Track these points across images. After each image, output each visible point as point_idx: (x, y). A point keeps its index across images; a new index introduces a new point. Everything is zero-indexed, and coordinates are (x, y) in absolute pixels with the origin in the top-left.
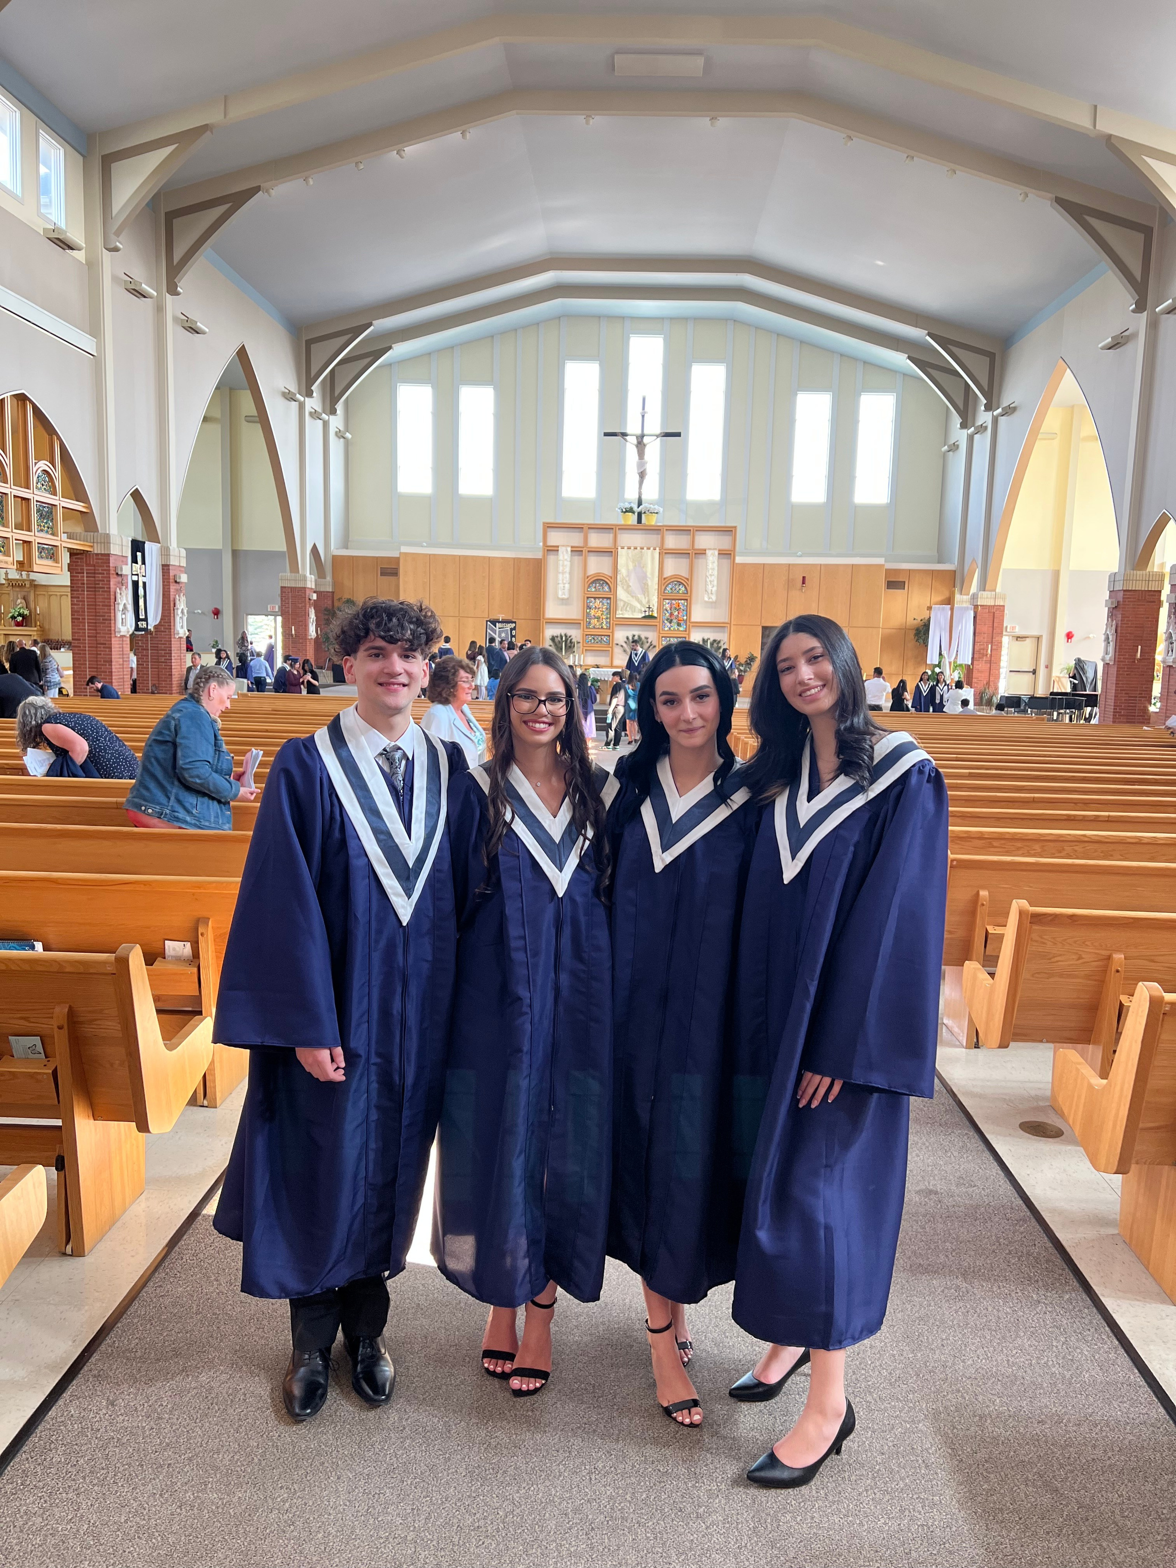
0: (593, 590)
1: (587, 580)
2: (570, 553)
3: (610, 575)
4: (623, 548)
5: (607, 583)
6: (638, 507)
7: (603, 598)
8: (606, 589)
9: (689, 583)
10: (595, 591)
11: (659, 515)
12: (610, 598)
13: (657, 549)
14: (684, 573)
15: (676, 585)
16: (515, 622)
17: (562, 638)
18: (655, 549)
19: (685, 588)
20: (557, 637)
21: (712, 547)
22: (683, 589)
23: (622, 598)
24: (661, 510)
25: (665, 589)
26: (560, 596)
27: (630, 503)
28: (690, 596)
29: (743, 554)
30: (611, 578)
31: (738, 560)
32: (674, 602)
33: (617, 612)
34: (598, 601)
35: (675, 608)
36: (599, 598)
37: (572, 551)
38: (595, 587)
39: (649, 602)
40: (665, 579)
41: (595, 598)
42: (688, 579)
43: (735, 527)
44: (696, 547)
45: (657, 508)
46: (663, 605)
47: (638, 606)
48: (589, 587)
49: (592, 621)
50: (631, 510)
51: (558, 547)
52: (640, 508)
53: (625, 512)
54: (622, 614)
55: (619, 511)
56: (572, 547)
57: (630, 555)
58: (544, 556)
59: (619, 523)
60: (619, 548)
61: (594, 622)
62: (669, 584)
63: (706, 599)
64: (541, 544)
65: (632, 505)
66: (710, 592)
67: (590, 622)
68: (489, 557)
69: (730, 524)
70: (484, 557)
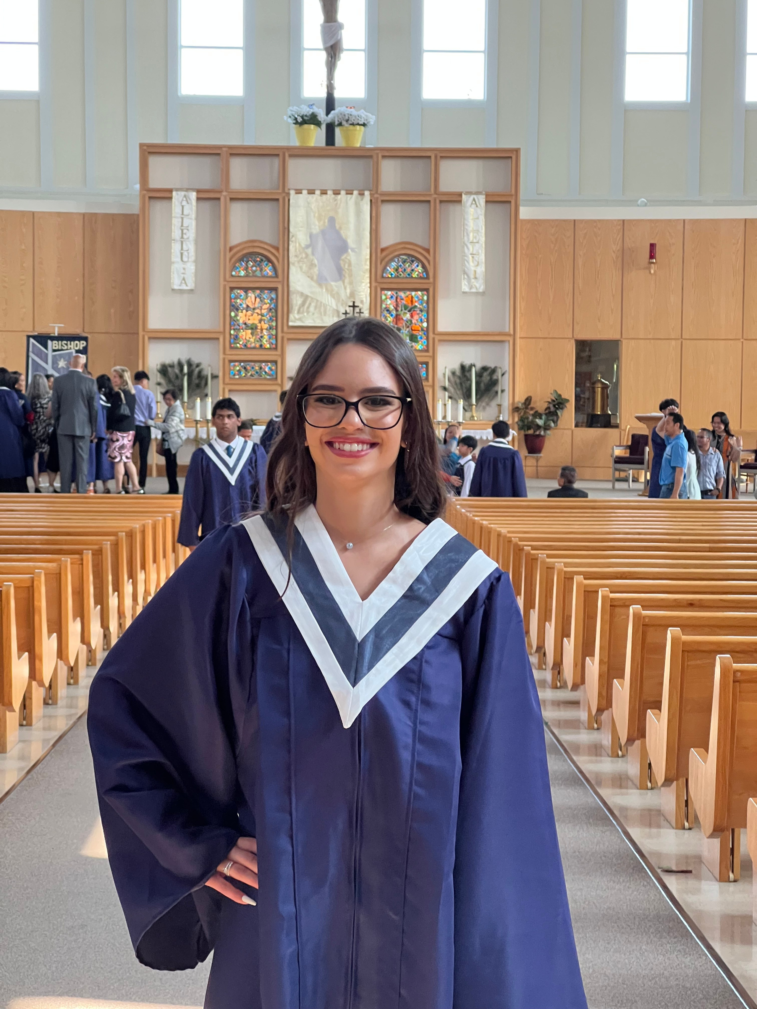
0: (242, 273)
1: (228, 255)
2: (194, 202)
3: (275, 244)
4: (299, 192)
5: (269, 261)
6: (328, 113)
7: (262, 289)
8: (268, 270)
9: (431, 258)
10: (247, 276)
11: (368, 129)
12: (275, 289)
13: (367, 193)
14: (420, 239)
15: (404, 262)
16: (86, 339)
17: (182, 369)
18: (362, 194)
19: (424, 267)
20: (172, 366)
21: (474, 190)
22: (420, 269)
23: (300, 289)
24: (372, 119)
25: (384, 270)
26: (176, 287)
27: (311, 106)
28: (434, 283)
29: (532, 203)
30: (277, 249)
31: (525, 213)
32: (402, 294)
33: (291, 316)
34: (251, 295)
35: (406, 307)
36: (253, 289)
37: (198, 199)
38: (246, 269)
39: (352, 294)
40: (383, 250)
41: (246, 290)
42: (428, 251)
43: (517, 151)
44: (443, 188)
45: (363, 115)
46: (382, 302)
47: (332, 303)
48: (234, 268)
49: (242, 333)
50: (313, 120)
51: (171, 191)
52: (330, 116)
53: (301, 124)
54: (300, 319)
55: (291, 121)
56: (198, 191)
57: (313, 206)
58: (143, 208)
59: (292, 144)
60: (292, 192)
61: (246, 335)
62: (392, 260)
63: (465, 288)
64: (138, 186)
65: (316, 110)
66: (472, 276)
67: (236, 337)
68: (33, 213)
69: (506, 144)
70: (23, 213)
